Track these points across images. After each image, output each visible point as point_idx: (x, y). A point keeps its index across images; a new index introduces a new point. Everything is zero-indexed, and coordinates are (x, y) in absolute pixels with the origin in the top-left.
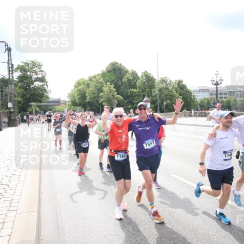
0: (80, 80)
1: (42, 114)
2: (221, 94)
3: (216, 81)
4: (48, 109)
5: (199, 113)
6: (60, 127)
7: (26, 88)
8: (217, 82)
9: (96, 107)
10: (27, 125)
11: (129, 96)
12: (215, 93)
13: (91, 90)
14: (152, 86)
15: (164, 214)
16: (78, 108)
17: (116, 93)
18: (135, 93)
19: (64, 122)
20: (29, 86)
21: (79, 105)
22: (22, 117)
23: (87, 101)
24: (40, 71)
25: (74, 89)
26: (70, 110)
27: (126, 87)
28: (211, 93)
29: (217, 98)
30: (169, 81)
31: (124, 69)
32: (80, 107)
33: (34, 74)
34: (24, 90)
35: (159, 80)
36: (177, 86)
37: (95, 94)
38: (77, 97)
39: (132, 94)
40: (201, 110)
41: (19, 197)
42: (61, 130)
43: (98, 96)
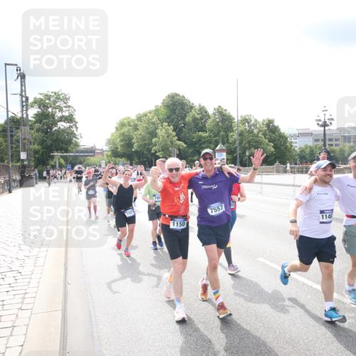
0: (125, 119)
1: (69, 169)
2: (331, 140)
3: (323, 120)
4: (78, 161)
5: (298, 168)
6: (93, 187)
7: (47, 131)
8: (325, 122)
9: (148, 159)
10: (47, 185)
11: (196, 143)
12: (323, 138)
13: (140, 135)
14: (229, 128)
16: (120, 160)
17: (176, 138)
18: (204, 138)
19: (101, 180)
20: (51, 129)
21: (121, 156)
22: (41, 173)
23: (133, 150)
24: (66, 107)
25: (116, 132)
26: (109, 162)
27: (191, 129)
28: (316, 138)
29: (325, 145)
30: (253, 121)
31: (188, 103)
32: (123, 159)
33: (57, 110)
34: (43, 135)
35: (240, 119)
36: (266, 128)
37: (145, 140)
38: (119, 144)
39: (200, 140)
40: (301, 163)
41: (36, 289)
42: (96, 192)
43: (150, 143)
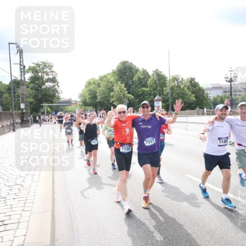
0: (91, 80)
2: (235, 91)
3: (230, 78)
4: (60, 109)
7: (38, 89)
9: (107, 107)
11: (140, 95)
12: (230, 90)
13: (102, 90)
14: (163, 85)
15: (180, 215)
16: (89, 108)
17: (127, 92)
18: (146, 92)
20: (41, 87)
21: (89, 105)
23: (97, 101)
24: (51, 72)
25: (85, 89)
27: (137, 86)
28: (225, 90)
29: (231, 95)
30: (180, 79)
31: (134, 68)
32: (91, 107)
33: (45, 75)
34: (36, 91)
35: (171, 78)
36: (189, 84)
37: (105, 94)
38: (88, 97)
39: (143, 93)
41: (33, 197)
43: (109, 96)
